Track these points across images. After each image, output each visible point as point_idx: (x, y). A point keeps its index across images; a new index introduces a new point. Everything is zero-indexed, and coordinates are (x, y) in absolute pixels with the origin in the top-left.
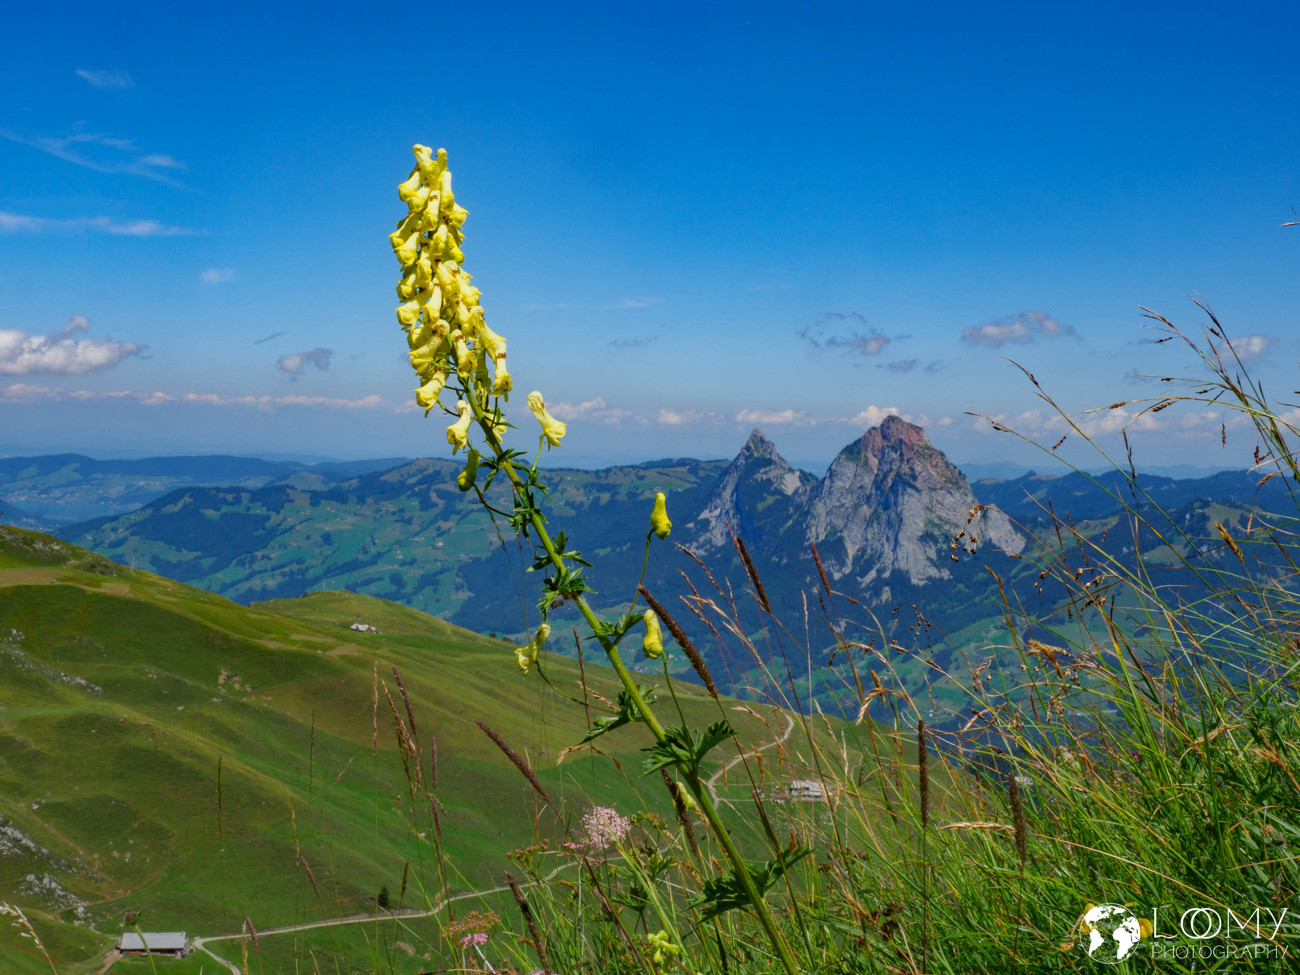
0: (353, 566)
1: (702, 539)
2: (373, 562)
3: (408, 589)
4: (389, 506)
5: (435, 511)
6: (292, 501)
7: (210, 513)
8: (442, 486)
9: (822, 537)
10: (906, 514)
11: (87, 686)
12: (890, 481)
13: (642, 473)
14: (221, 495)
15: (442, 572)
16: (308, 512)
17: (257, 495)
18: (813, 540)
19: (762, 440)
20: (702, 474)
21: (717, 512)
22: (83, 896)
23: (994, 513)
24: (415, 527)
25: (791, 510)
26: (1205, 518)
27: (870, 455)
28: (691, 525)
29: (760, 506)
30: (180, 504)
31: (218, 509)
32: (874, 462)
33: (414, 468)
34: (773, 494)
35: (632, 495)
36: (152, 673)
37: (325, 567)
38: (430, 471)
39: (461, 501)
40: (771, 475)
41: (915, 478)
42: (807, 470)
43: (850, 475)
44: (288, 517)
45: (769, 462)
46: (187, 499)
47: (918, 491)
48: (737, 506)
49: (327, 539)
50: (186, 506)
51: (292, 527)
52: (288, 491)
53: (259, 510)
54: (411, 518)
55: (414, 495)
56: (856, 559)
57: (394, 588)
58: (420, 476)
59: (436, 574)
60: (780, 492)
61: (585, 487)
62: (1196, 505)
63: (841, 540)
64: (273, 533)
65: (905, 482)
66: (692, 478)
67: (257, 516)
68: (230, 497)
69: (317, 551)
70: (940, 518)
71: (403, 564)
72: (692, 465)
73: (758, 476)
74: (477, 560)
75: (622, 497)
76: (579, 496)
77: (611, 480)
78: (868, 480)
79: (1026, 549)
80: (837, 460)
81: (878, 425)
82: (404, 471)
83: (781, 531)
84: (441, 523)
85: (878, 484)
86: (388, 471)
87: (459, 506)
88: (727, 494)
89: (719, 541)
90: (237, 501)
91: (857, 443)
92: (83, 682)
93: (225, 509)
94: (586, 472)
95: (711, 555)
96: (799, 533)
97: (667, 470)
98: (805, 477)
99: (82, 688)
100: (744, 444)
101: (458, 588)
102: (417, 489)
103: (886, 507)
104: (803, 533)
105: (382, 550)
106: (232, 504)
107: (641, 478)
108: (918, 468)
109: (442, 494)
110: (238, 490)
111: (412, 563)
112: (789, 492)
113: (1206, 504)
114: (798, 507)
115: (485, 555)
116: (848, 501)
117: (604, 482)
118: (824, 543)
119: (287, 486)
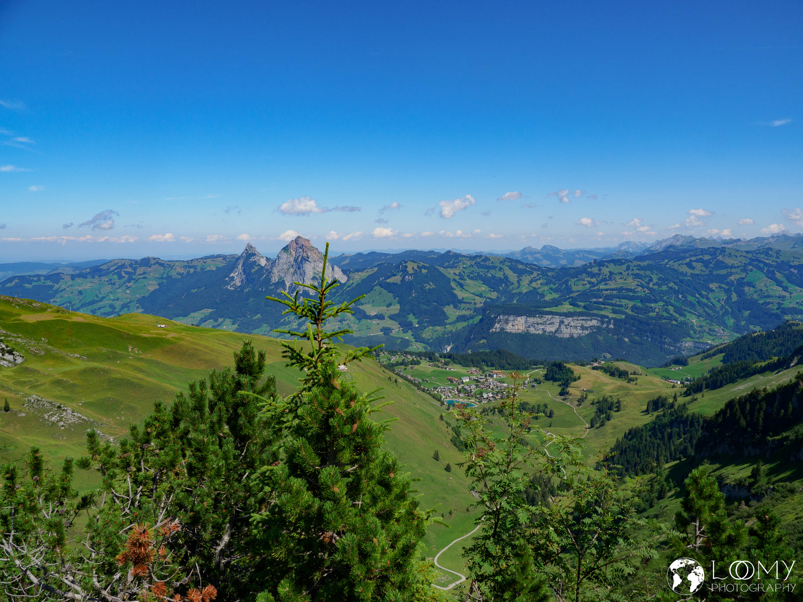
0: (93, 302)
1: (232, 284)
2: (101, 300)
3: (117, 310)
4: (105, 279)
5: (125, 279)
6: (63, 279)
7: (27, 286)
8: (126, 270)
9: (277, 280)
10: (306, 271)
11: (80, 357)
12: (300, 259)
13: (205, 261)
14: (31, 278)
15: (130, 302)
16: (71, 282)
17: (47, 277)
18: (274, 282)
19: (251, 247)
20: (228, 260)
21: (237, 273)
22: (111, 434)
23: (336, 268)
24: (117, 286)
25: (265, 271)
26: (406, 267)
27: (292, 250)
28: (227, 279)
29: (253, 271)
30: (13, 283)
31: (31, 284)
32: (293, 253)
33: (112, 263)
34: (257, 266)
35: (202, 269)
36: (104, 350)
37: (81, 304)
38: (120, 264)
39: (135, 275)
40: (256, 259)
41: (308, 258)
42: (268, 257)
43: (286, 258)
44: (62, 285)
45: (255, 254)
46: (16, 281)
47: (310, 262)
48: (244, 271)
49: (80, 293)
50: (16, 283)
51: (65, 289)
52: (61, 275)
53: (49, 283)
54: (115, 282)
55: (115, 273)
56: (290, 288)
57: (111, 310)
58: (116, 267)
59: (128, 303)
60: (260, 265)
61: (184, 267)
62: (403, 262)
63: (284, 281)
64: (57, 292)
65: (305, 259)
66: (224, 262)
67: (48, 286)
68: (35, 279)
69: (77, 298)
70: (318, 271)
71: (114, 300)
72: (224, 257)
73: (251, 260)
74: (144, 297)
75: (199, 270)
76: (182, 271)
77: (193, 264)
78: (292, 259)
79: (348, 280)
80: (280, 252)
81: (294, 240)
82: (109, 264)
83: (262, 279)
84: (127, 284)
85: (296, 260)
86: (102, 265)
87: (134, 277)
88: (240, 267)
89: (239, 284)
90: (39, 280)
91: (287, 246)
92: (78, 356)
93: (34, 284)
94: (183, 261)
95: (236, 289)
96: (268, 279)
97: (214, 259)
98: (268, 259)
99: (79, 358)
100: (245, 248)
101: (138, 308)
102: (116, 271)
103: (299, 269)
104: (270, 279)
105: (105, 296)
106: (37, 281)
107: (205, 262)
108: (309, 254)
109: (126, 273)
110: (38, 276)
111: (117, 299)
112: (263, 265)
113: (406, 262)
114: (267, 270)
115: (147, 295)
116: (285, 267)
117: (190, 264)
118: (278, 282)
119: (61, 273)
